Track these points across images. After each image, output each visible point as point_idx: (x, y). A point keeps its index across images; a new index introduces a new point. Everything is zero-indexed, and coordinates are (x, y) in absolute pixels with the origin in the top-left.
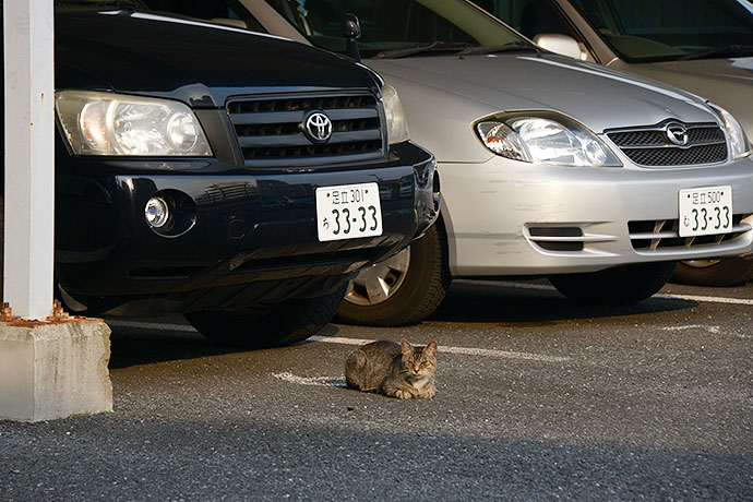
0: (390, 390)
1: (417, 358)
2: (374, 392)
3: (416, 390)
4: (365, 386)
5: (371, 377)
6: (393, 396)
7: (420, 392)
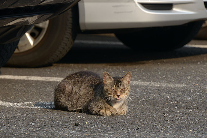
0: (95, 110)
1: (118, 86)
2: (80, 111)
3: (115, 109)
4: (73, 107)
5: (77, 99)
6: (98, 114)
7: (118, 111)
